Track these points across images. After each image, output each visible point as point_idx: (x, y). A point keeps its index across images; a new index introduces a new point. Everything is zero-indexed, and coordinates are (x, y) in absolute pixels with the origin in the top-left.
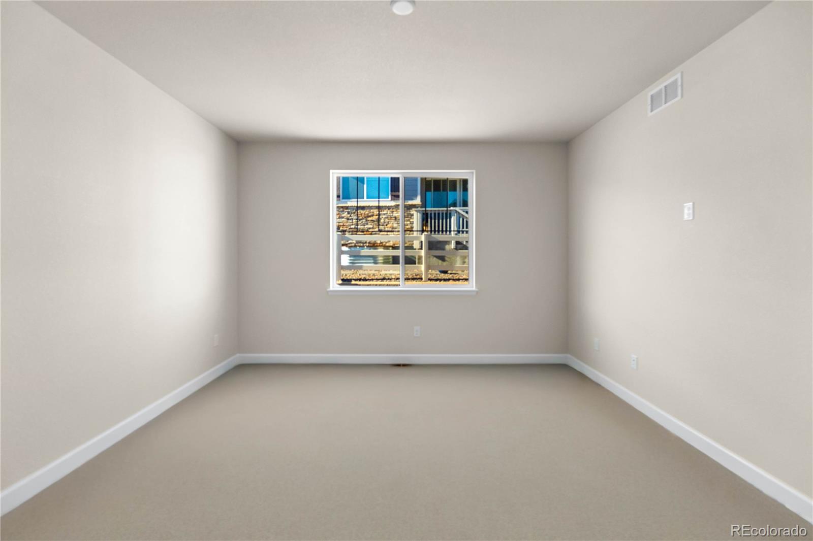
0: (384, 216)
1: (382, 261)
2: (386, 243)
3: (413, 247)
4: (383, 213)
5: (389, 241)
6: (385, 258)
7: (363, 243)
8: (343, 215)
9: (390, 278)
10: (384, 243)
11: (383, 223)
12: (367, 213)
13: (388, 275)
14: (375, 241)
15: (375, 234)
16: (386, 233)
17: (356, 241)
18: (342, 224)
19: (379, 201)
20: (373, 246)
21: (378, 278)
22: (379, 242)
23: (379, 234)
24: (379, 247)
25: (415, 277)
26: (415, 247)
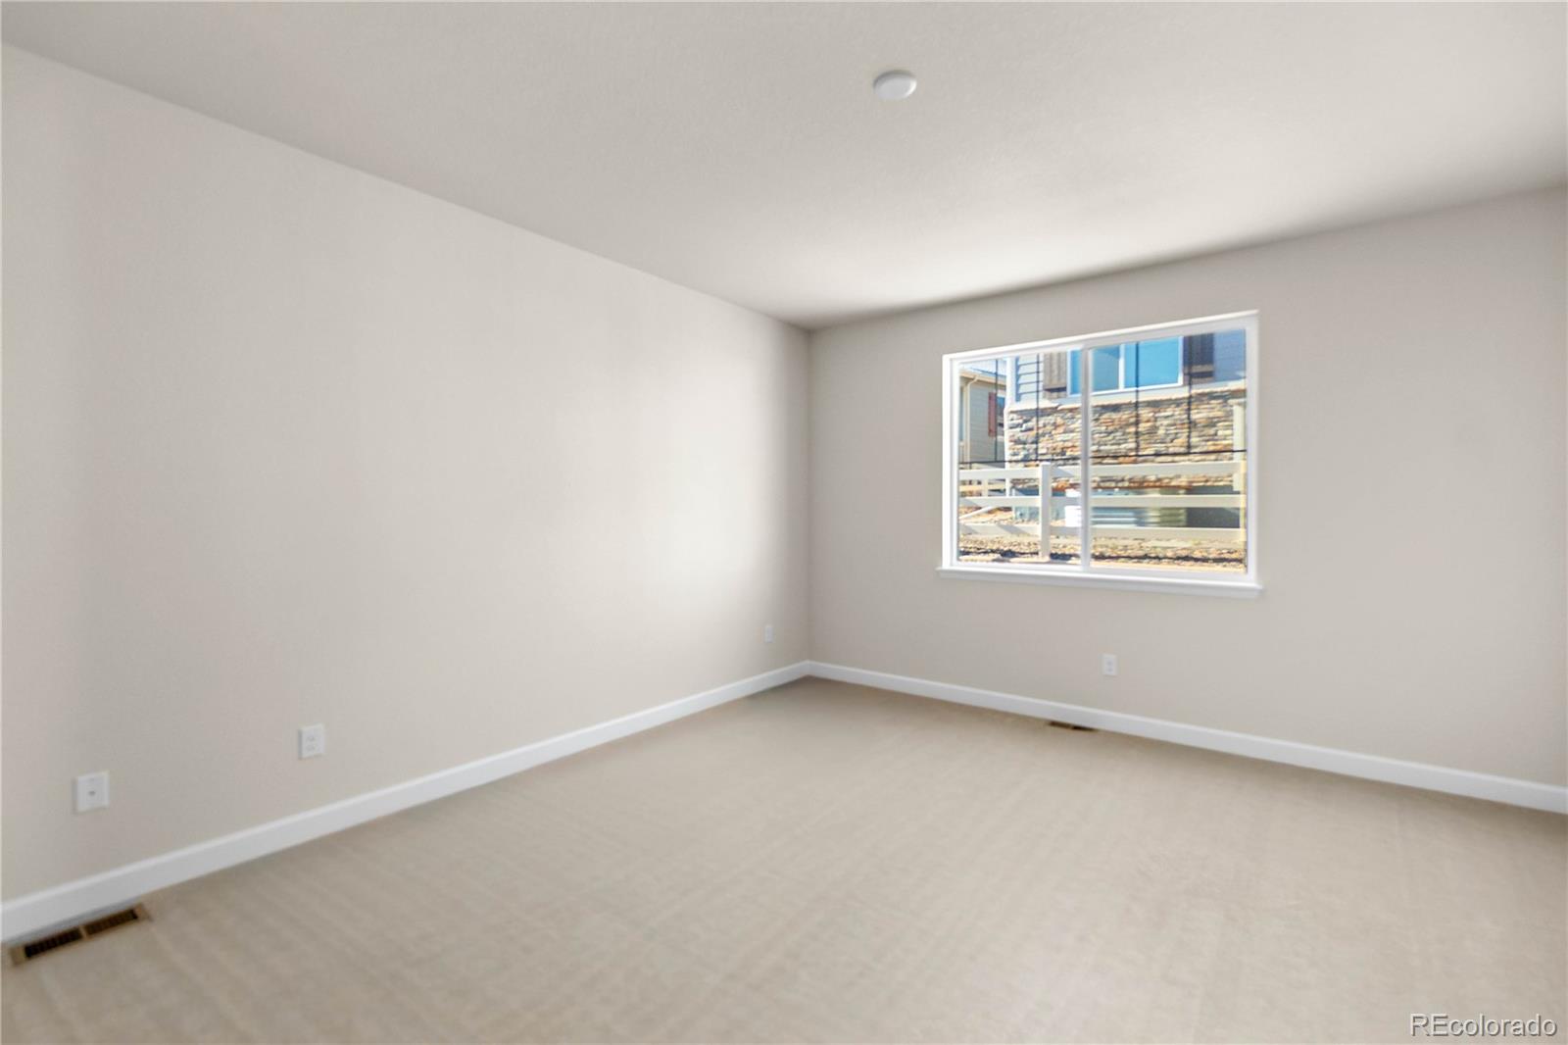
0: (1166, 422)
1: (1156, 520)
2: (1171, 479)
3: (1231, 487)
4: (1163, 414)
5: (1179, 476)
6: (1164, 512)
7: (1117, 481)
8: (1072, 426)
9: (1161, 555)
10: (1167, 481)
11: (1163, 437)
12: (1125, 417)
13: (1159, 550)
14: (1144, 477)
15: (1144, 461)
16: (1170, 459)
17: (1101, 477)
18: (1070, 444)
19: (1137, 391)
20: (1139, 486)
21: (1132, 555)
22: (1153, 478)
23: (1153, 461)
24: (1149, 490)
25: (1227, 556)
26: (1235, 489)
